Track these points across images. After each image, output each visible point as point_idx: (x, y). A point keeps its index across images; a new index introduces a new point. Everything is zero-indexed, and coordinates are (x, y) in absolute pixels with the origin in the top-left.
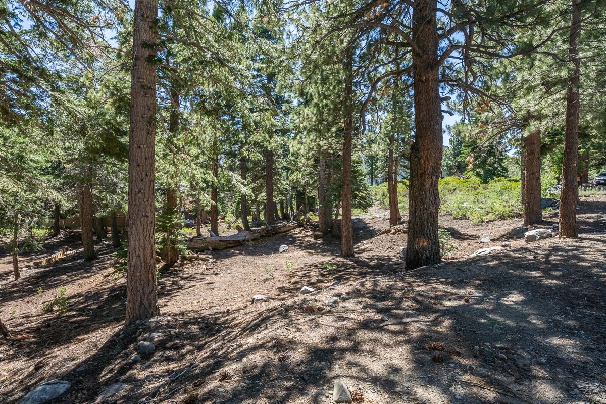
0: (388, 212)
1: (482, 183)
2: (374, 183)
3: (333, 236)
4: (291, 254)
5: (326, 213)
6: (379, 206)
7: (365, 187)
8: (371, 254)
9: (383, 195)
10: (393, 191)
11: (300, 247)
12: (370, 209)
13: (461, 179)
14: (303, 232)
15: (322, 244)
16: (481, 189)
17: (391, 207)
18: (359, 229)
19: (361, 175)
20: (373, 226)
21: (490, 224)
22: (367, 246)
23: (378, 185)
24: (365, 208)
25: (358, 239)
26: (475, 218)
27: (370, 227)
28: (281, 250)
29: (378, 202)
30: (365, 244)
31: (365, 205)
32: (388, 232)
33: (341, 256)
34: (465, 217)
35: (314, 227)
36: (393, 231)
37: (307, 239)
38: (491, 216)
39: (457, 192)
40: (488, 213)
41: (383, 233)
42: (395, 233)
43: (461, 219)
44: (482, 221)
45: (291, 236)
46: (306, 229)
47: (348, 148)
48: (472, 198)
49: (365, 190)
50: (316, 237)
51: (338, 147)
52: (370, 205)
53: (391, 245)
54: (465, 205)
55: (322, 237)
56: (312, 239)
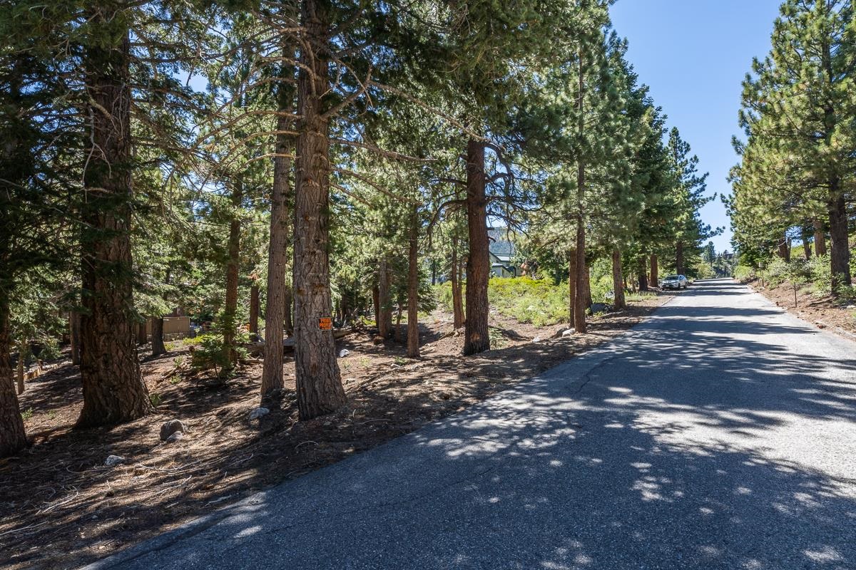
0: (452, 316)
1: (554, 284)
2: (436, 281)
3: (394, 341)
4: (354, 358)
5: (384, 317)
6: (443, 310)
7: (428, 289)
8: (436, 354)
9: (447, 296)
10: (456, 292)
11: (362, 352)
12: (433, 312)
13: (534, 279)
14: (359, 338)
15: (385, 348)
16: (551, 291)
17: (455, 310)
18: (421, 334)
19: (425, 276)
20: (436, 331)
21: (550, 327)
22: (432, 348)
23: (441, 284)
24: (429, 310)
25: (422, 343)
26: (537, 322)
27: (432, 332)
28: (342, 355)
29: (442, 305)
30: (429, 347)
31: (429, 309)
32: (451, 334)
33: (408, 357)
34: (529, 321)
35: (372, 333)
36: (457, 333)
37: (367, 344)
38: (553, 320)
39: (527, 294)
40: (550, 317)
41: (447, 336)
42: (458, 336)
43: (525, 323)
44: (544, 325)
45: (347, 342)
46: (363, 334)
47: (413, 252)
48: (538, 300)
49: (429, 292)
50: (377, 342)
51: (403, 250)
52: (434, 308)
53: (455, 346)
54: (530, 308)
55: (384, 342)
56: (372, 344)
